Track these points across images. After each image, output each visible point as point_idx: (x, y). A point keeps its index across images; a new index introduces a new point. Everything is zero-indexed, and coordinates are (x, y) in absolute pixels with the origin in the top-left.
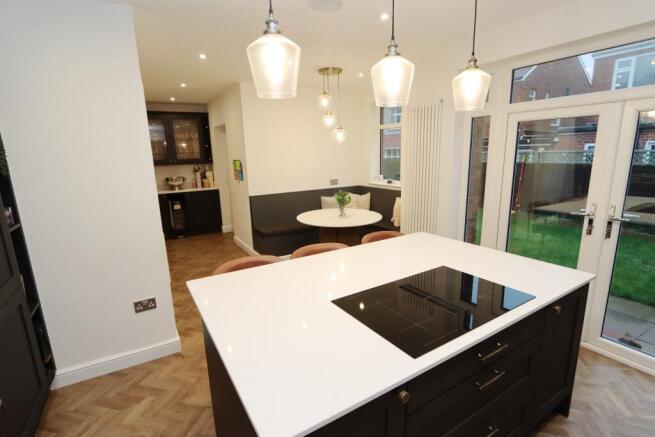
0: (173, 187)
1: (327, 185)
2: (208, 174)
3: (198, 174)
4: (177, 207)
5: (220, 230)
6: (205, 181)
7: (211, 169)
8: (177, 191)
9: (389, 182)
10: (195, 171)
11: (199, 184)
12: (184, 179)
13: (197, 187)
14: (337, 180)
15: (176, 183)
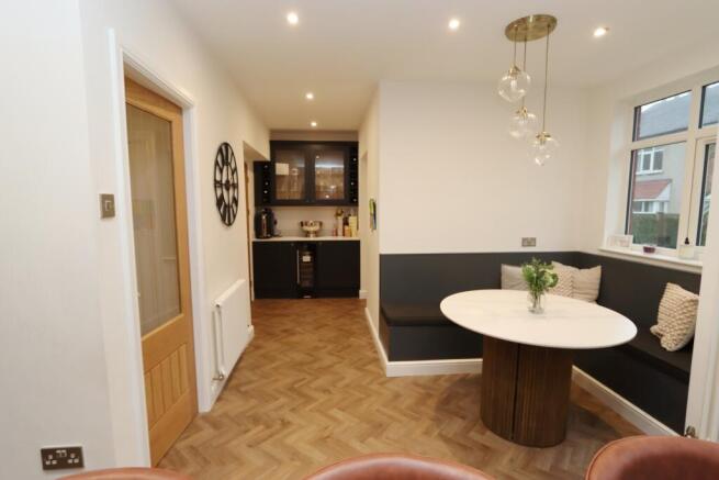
0: (307, 234)
1: (516, 247)
2: (352, 220)
3: (340, 219)
4: (307, 259)
5: (357, 295)
6: (347, 228)
7: (356, 214)
8: (312, 238)
9: (647, 250)
10: (338, 215)
11: (340, 232)
12: (321, 224)
13: (337, 235)
14: (534, 240)
15: (312, 229)
